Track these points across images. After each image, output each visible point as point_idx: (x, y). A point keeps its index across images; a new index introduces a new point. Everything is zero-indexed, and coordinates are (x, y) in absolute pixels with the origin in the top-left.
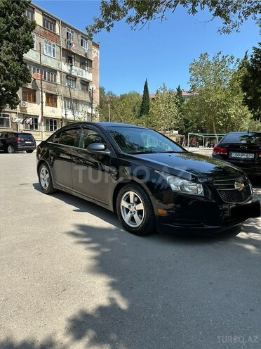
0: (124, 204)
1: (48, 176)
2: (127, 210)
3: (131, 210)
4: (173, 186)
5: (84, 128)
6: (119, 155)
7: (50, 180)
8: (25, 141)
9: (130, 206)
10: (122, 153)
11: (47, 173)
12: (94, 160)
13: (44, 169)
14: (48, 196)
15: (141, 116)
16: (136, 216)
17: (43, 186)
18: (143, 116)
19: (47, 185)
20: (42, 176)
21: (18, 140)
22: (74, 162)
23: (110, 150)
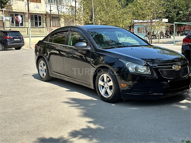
0: (100, 83)
1: (45, 67)
2: (103, 87)
3: (105, 86)
4: (130, 69)
5: (72, 31)
6: (96, 50)
7: (47, 71)
8: (14, 38)
9: (104, 84)
10: (98, 48)
11: (44, 65)
12: (79, 54)
13: (42, 62)
14: (46, 83)
15: (127, 5)
16: (108, 90)
17: (42, 75)
18: (130, 5)
19: (45, 74)
20: (40, 68)
21: (7, 38)
22: (64, 56)
23: (91, 46)
